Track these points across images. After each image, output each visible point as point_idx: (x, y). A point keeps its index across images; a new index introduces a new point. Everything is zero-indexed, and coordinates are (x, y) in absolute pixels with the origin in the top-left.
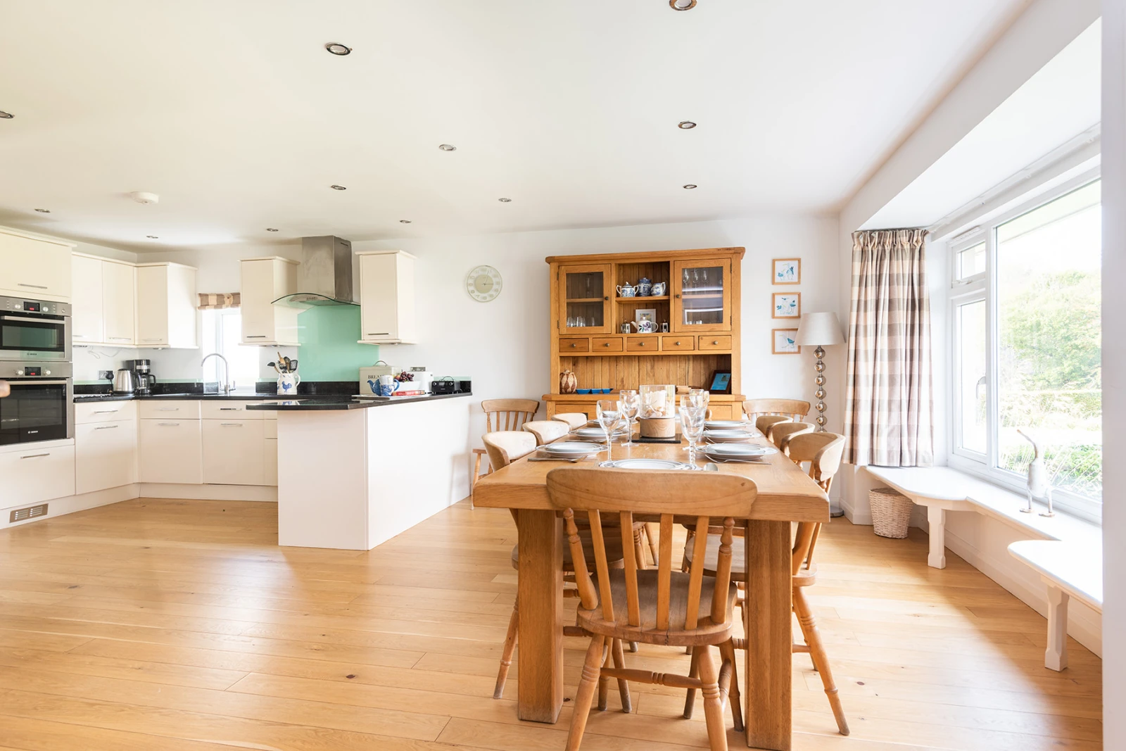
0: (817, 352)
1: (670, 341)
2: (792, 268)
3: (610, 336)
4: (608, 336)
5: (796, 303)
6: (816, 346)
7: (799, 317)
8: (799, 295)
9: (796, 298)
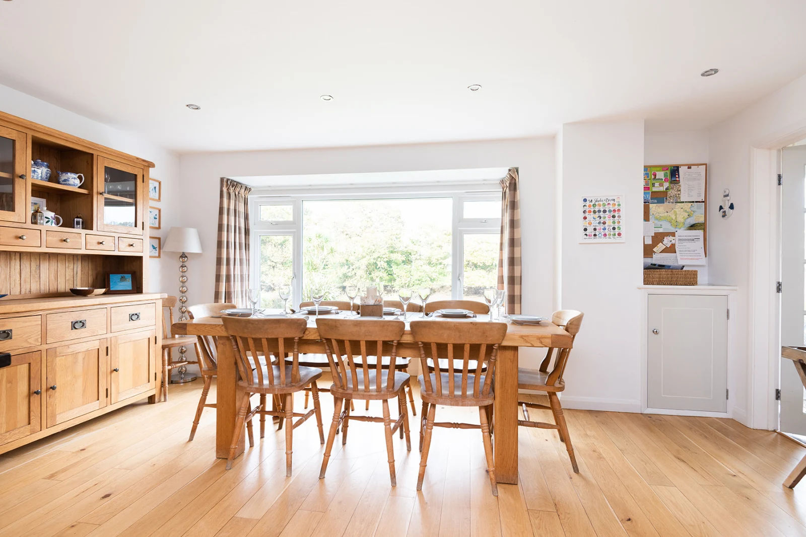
0: (181, 257)
1: (93, 240)
2: (155, 188)
3: (24, 226)
4: (20, 226)
5: (157, 217)
6: (180, 253)
7: (159, 228)
8: (160, 211)
9: (157, 212)
